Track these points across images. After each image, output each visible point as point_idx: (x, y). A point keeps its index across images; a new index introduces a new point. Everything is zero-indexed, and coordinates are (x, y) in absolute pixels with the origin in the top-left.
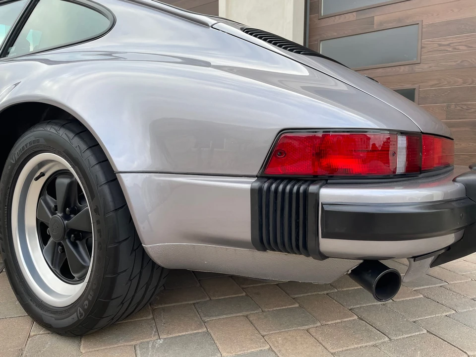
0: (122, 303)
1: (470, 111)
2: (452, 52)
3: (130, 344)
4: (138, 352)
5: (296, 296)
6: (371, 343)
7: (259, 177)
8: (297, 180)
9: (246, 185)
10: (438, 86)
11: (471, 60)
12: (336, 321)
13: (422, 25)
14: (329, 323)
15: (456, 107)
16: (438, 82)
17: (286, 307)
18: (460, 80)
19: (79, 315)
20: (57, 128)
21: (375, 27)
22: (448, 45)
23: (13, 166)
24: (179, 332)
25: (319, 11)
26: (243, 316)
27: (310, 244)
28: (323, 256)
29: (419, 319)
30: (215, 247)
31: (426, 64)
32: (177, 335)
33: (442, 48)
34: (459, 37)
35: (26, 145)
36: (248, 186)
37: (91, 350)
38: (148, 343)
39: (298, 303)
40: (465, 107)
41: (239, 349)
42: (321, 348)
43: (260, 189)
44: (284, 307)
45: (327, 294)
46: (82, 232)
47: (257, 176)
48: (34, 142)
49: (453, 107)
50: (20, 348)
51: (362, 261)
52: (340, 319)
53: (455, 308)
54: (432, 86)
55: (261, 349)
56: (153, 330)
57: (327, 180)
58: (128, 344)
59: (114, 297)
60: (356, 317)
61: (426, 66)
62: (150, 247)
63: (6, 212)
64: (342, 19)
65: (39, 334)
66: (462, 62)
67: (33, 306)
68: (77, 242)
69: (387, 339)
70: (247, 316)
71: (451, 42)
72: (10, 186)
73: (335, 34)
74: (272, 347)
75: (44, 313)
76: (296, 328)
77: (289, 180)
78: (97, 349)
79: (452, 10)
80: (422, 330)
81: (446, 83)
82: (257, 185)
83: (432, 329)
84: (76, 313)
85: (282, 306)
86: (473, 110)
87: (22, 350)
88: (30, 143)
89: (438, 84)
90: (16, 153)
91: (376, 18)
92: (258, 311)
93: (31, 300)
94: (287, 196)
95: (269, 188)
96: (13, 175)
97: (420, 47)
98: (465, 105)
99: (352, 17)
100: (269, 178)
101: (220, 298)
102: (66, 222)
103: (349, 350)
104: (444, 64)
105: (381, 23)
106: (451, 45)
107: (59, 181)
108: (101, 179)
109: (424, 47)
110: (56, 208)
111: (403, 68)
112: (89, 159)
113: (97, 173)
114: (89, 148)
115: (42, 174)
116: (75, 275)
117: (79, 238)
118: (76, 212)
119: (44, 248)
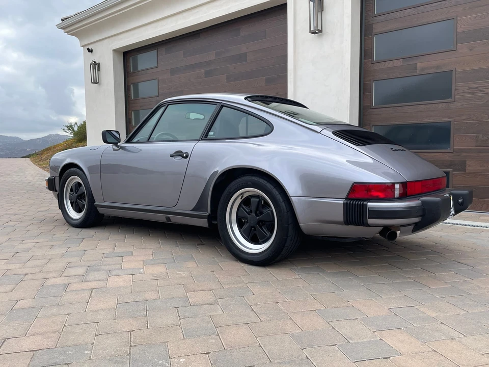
2: (479, 93)
3: (287, 268)
4: (292, 270)
6: (393, 271)
7: (346, 199)
8: (360, 200)
9: (341, 202)
10: (468, 120)
12: (378, 265)
13: (456, 72)
15: (483, 137)
18: (486, 116)
21: (418, 73)
22: (477, 88)
25: (371, 57)
27: (365, 222)
28: (369, 226)
31: (459, 102)
33: (471, 90)
34: (485, 82)
35: (240, 184)
36: (343, 202)
37: (272, 270)
38: (294, 268)
39: (359, 260)
43: (347, 203)
46: (264, 221)
48: (244, 183)
49: (481, 137)
51: (383, 228)
52: (380, 264)
54: (464, 120)
60: (388, 264)
61: (459, 104)
62: (303, 225)
64: (388, 65)
65: (246, 266)
66: (486, 102)
67: (241, 254)
69: (400, 270)
71: (478, 86)
74: (349, 270)
75: (248, 256)
76: (358, 266)
77: (357, 200)
78: (275, 269)
79: (479, 61)
80: (418, 268)
81: (475, 118)
82: (346, 201)
84: (267, 254)
89: (469, 118)
90: (233, 188)
91: (418, 65)
93: (239, 252)
94: (356, 205)
95: (350, 203)
97: (454, 89)
99: (399, 63)
100: (349, 199)
104: (473, 103)
105: (423, 69)
106: (479, 88)
107: (253, 199)
108: (281, 200)
109: (457, 89)
110: (251, 212)
111: (440, 105)
112: (275, 192)
113: (279, 198)
114: (275, 187)
115: (242, 197)
116: (260, 241)
117: (263, 225)
118: (261, 213)
119: (242, 230)
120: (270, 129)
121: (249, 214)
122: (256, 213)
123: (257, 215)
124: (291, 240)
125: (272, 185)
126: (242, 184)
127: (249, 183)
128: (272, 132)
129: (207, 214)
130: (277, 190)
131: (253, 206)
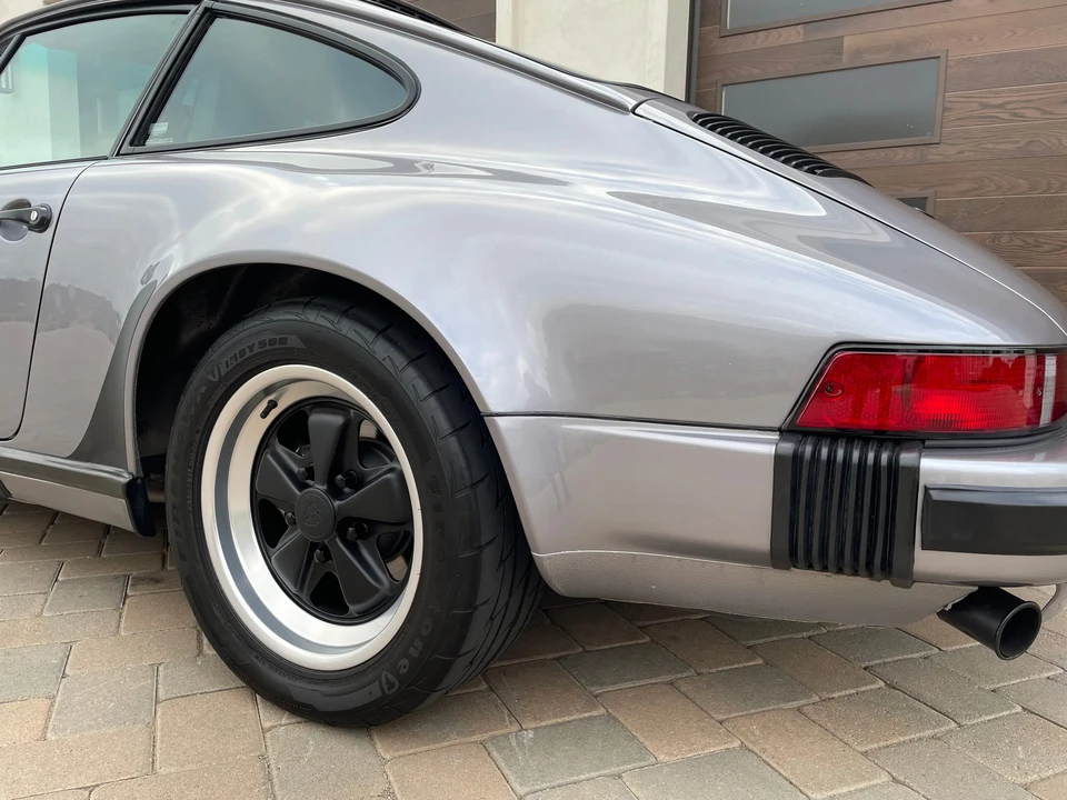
0: (471, 663)
1: (1040, 249)
2: (1009, 121)
3: (474, 738)
4: (495, 754)
5: (751, 643)
6: (929, 733)
7: (785, 432)
9: (765, 447)
10: (974, 193)
11: (1049, 141)
12: (848, 692)
13: (947, 61)
14: (836, 695)
15: (1012, 240)
16: (976, 186)
17: (741, 665)
18: (1022, 182)
19: (385, 687)
20: (331, 317)
21: (845, 61)
22: (1000, 106)
23: (212, 387)
24: (556, 717)
25: (721, 20)
26: (664, 683)
29: (1001, 684)
30: (679, 560)
31: (952, 145)
32: (554, 721)
34: (1027, 90)
35: (251, 348)
36: (770, 450)
37: (401, 753)
38: (506, 736)
39: (762, 657)
40: (1030, 240)
41: (685, 748)
42: (837, 744)
43: (797, 458)
44: (737, 666)
45: (810, 638)
46: (369, 522)
47: (780, 430)
48: (273, 342)
49: (1004, 240)
50: (258, 753)
51: (976, 588)
52: (853, 688)
53: (1061, 663)
54: (963, 193)
55: (726, 746)
56: (503, 712)
57: (923, 441)
58: (468, 739)
59: (463, 650)
60: (882, 684)
61: (951, 150)
62: (549, 558)
63: (190, 480)
64: (762, 40)
65: (280, 725)
66: (1028, 143)
67: (264, 669)
68: (358, 541)
69: (953, 725)
70: (671, 683)
71: (1007, 99)
72: (201, 428)
73: (756, 71)
74: (746, 743)
75: (292, 682)
76: (776, 707)
77: (850, 437)
78: (413, 751)
79: (1012, 31)
80: (1014, 707)
81: (993, 188)
82: (788, 447)
83: (1030, 703)
84: (377, 683)
85: (733, 664)
86: (1047, 248)
87: (262, 757)
88: (260, 343)
89: (976, 189)
90: (223, 362)
91: (847, 42)
92: (689, 674)
93: (257, 657)
94: (854, 471)
96: (212, 406)
97: (939, 110)
98: (1032, 235)
99: (794, 36)
100: (805, 434)
101: (603, 647)
102: (337, 503)
103: (892, 745)
104: (990, 146)
105: (858, 53)
106: (1008, 106)
107: (316, 418)
108: (444, 425)
109: (948, 109)
110: (310, 473)
111: (901, 152)
112: (413, 383)
113: (433, 412)
114: (412, 361)
115: (273, 405)
116: (353, 608)
117: (362, 535)
118: (357, 482)
119: (275, 553)
120: (402, 98)
121: (302, 486)
122: (330, 482)
123: (335, 492)
124: (492, 619)
125: (402, 350)
126: (262, 344)
127: (294, 342)
128: (410, 106)
129: (125, 478)
130: (424, 375)
131: (320, 450)
